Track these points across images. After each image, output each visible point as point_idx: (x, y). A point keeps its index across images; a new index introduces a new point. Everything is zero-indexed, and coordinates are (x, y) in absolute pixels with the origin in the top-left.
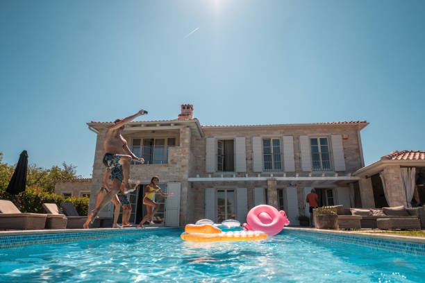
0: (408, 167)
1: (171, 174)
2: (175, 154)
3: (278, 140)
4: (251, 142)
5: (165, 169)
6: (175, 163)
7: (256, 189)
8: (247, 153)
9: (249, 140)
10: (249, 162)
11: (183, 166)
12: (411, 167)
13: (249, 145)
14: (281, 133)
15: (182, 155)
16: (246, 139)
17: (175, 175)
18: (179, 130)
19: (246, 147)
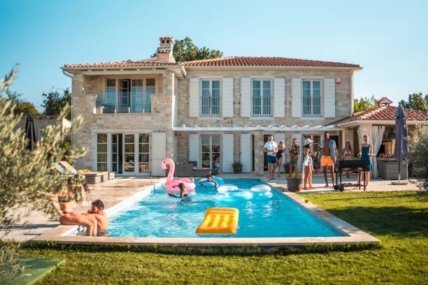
0: (379, 125)
1: (155, 123)
2: (158, 102)
3: (269, 82)
4: (239, 84)
5: (147, 118)
6: (159, 112)
7: (243, 135)
8: (235, 96)
9: (237, 82)
10: (237, 106)
11: (167, 115)
12: (382, 125)
13: (237, 87)
14: (272, 74)
15: (166, 103)
16: (234, 80)
17: (158, 124)
18: (162, 75)
19: (234, 89)
